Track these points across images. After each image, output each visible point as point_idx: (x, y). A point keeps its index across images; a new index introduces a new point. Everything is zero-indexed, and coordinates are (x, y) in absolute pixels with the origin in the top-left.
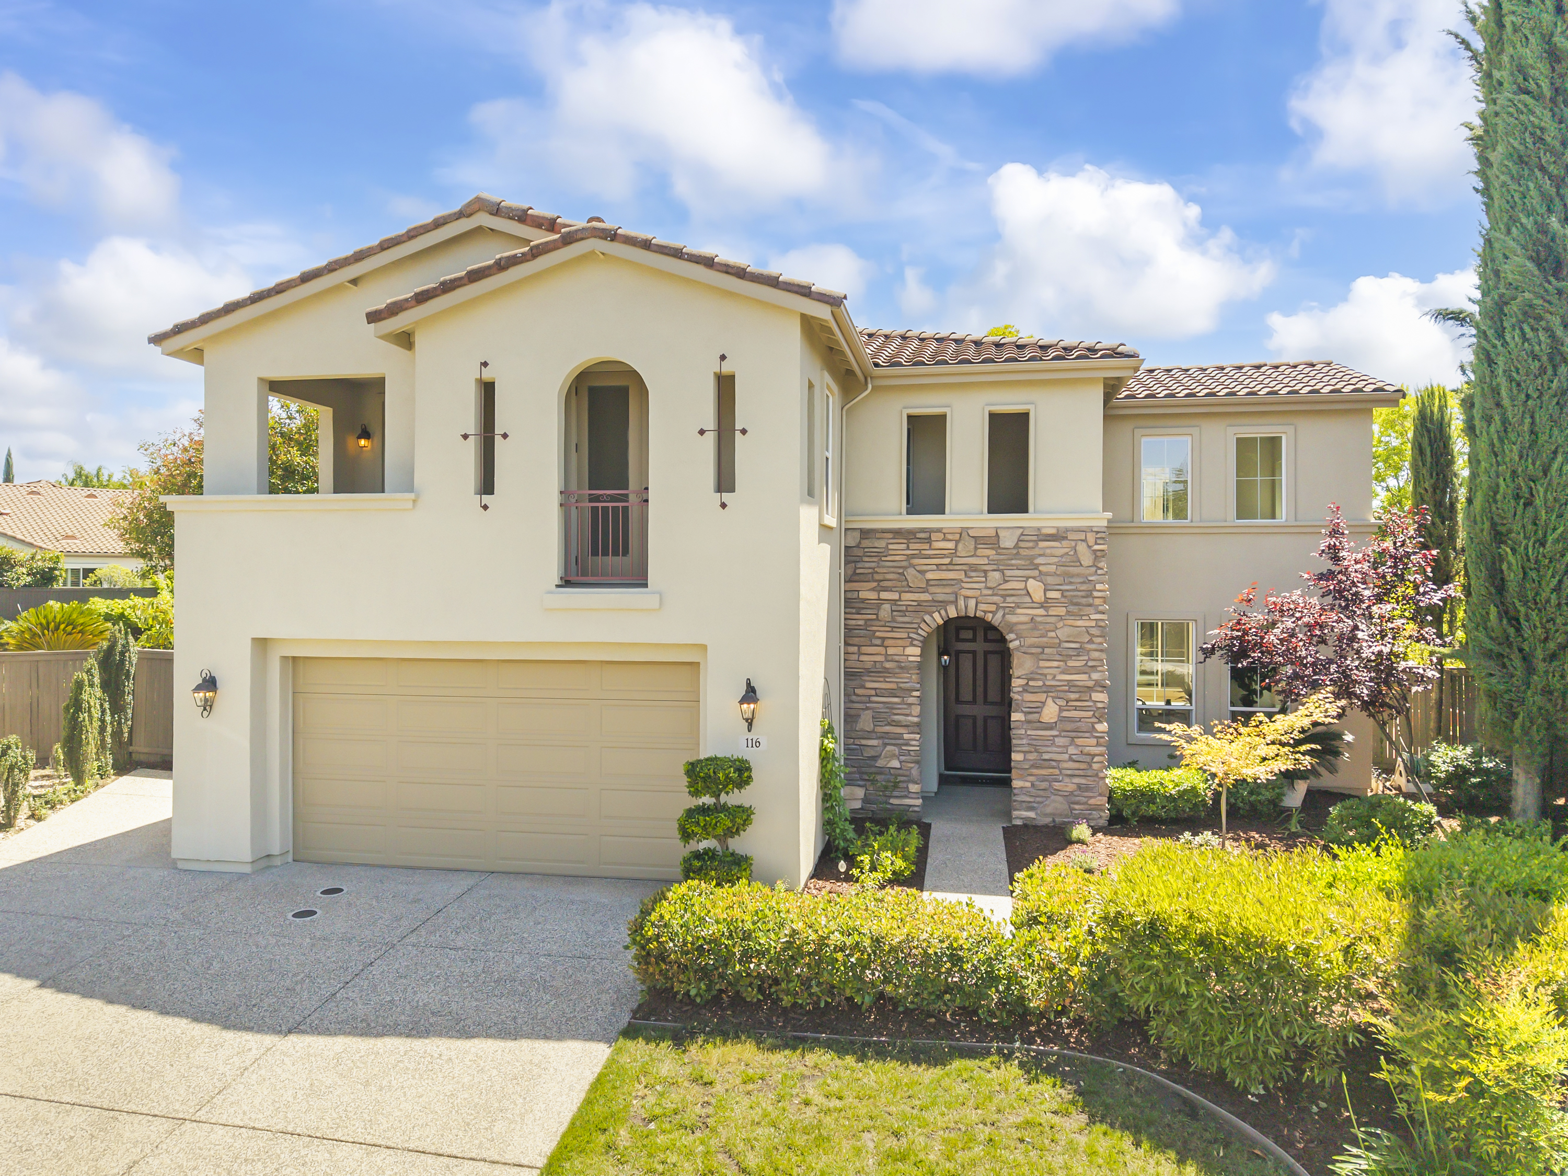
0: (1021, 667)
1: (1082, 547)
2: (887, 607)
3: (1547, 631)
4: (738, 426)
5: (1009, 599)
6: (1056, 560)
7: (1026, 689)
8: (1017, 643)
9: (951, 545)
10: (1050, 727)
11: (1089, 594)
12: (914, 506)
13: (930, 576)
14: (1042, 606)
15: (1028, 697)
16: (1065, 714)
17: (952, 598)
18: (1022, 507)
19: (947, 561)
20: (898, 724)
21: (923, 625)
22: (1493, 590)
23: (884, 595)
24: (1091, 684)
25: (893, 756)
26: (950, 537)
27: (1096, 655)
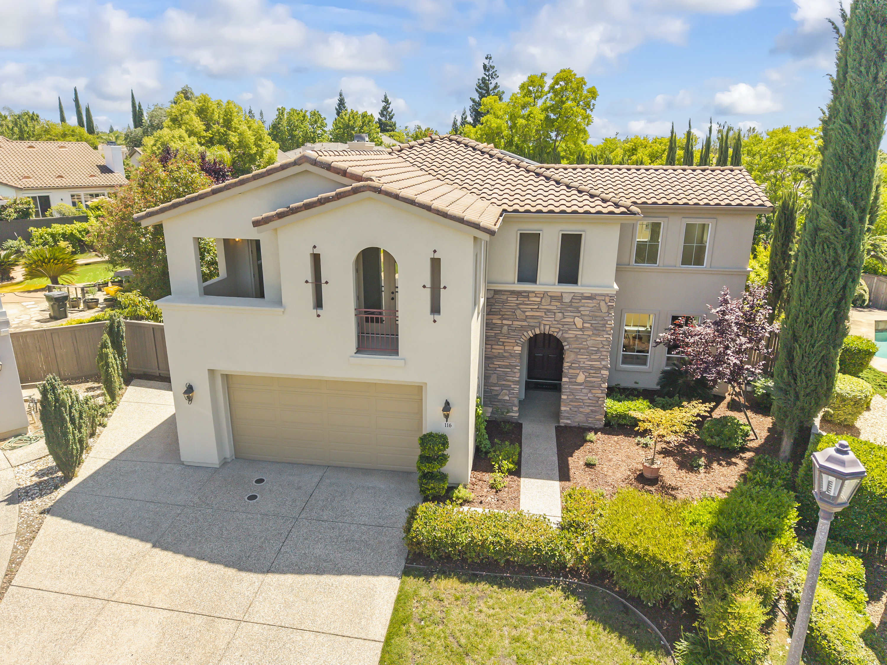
0: (569, 358)
1: (602, 304)
2: (506, 327)
3: (807, 385)
4: (442, 286)
5: (565, 326)
6: (589, 309)
7: (570, 367)
8: (568, 347)
9: (539, 299)
10: (580, 384)
11: (604, 325)
12: (521, 279)
13: (527, 314)
14: (581, 330)
15: (571, 371)
16: (588, 379)
17: (538, 325)
18: (574, 281)
19: (536, 307)
20: (509, 381)
21: (523, 337)
22: (788, 361)
23: (505, 322)
24: (601, 366)
25: (506, 395)
26: (538, 295)
27: (605, 353)
